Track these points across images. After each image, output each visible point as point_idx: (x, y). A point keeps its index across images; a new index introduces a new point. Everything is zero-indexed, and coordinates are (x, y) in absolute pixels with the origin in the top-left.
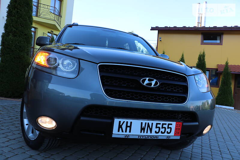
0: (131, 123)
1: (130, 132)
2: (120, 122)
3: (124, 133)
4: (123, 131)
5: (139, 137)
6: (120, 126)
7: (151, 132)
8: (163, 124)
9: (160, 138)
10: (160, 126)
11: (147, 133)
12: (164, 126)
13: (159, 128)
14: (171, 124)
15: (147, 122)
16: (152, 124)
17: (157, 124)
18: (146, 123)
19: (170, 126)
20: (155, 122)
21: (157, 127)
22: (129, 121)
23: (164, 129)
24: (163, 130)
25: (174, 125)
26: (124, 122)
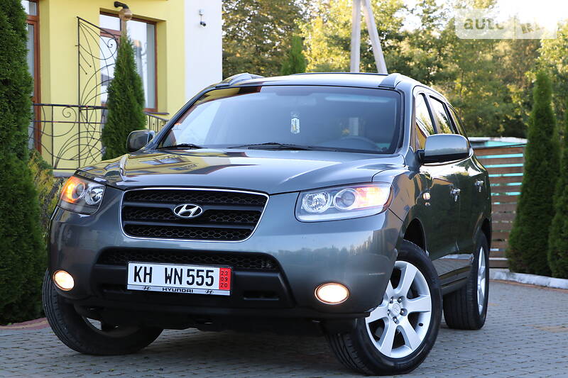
0: (151, 268)
1: (150, 282)
2: (136, 267)
3: (143, 283)
4: (140, 281)
5: (163, 289)
6: (137, 274)
7: (181, 284)
8: (198, 271)
9: (195, 292)
10: (194, 273)
11: (175, 283)
12: (200, 274)
13: (193, 276)
14: (212, 271)
15: (174, 267)
16: (182, 270)
17: (189, 270)
18: (172, 269)
19: (210, 274)
20: (185, 268)
21: (188, 276)
22: (148, 266)
23: (201, 278)
24: (199, 280)
25: (216, 272)
26: (141, 267)
